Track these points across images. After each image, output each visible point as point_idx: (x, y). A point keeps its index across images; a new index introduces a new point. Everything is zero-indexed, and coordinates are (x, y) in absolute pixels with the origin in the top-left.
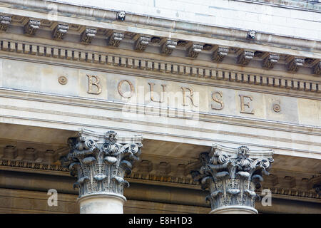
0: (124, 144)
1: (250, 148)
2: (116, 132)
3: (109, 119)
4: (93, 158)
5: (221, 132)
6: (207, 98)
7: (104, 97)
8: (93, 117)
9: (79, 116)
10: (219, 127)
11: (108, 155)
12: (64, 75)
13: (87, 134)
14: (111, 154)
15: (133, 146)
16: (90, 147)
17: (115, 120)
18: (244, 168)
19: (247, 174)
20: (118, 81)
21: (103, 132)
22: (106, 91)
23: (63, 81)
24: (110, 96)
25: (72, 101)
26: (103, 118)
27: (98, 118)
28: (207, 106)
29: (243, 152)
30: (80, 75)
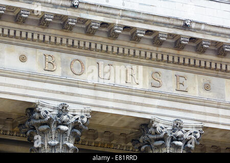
0: (74, 115)
1: (184, 121)
2: (68, 104)
3: (63, 93)
4: (48, 126)
5: (159, 107)
6: (147, 77)
7: (58, 73)
8: (48, 91)
9: (36, 89)
10: (157, 102)
11: (60, 124)
12: (24, 53)
13: (43, 106)
14: (63, 123)
15: (82, 117)
16: (45, 117)
17: (67, 94)
18: (178, 138)
19: (180, 143)
20: (71, 60)
21: (57, 104)
22: (60, 68)
23: (23, 59)
24: (63, 73)
25: (30, 77)
26: (57, 92)
27: (53, 92)
28: (148, 84)
29: (177, 124)
30: (38, 54)
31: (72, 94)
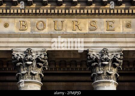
0: (37, 54)
1: (109, 49)
3: (31, 42)
5: (94, 42)
7: (28, 31)
8: (22, 42)
9: (13, 42)
10: (93, 40)
11: (27, 61)
12: (7, 22)
13: (17, 51)
14: (30, 60)
15: (41, 55)
16: (17, 57)
17: (34, 42)
18: (106, 60)
19: (106, 63)
20: (37, 22)
21: (25, 49)
22: (30, 28)
23: (6, 25)
24: (32, 30)
25: (10, 35)
26: (27, 42)
27: (24, 42)
28: (87, 29)
29: (105, 51)
30: (16, 21)
31: (37, 42)
